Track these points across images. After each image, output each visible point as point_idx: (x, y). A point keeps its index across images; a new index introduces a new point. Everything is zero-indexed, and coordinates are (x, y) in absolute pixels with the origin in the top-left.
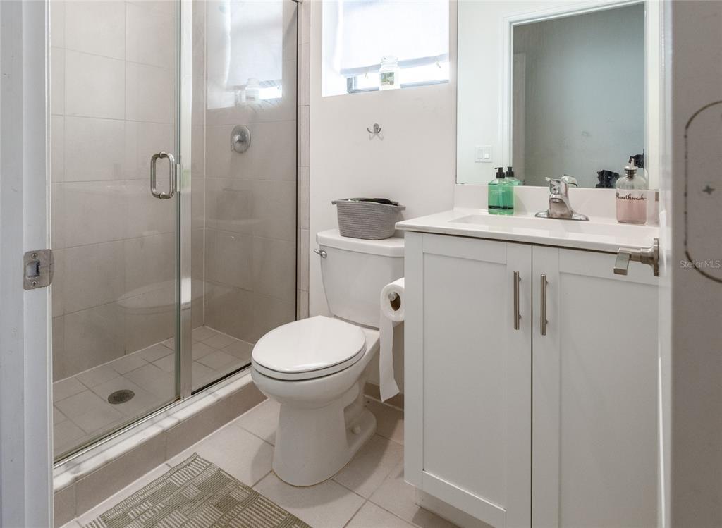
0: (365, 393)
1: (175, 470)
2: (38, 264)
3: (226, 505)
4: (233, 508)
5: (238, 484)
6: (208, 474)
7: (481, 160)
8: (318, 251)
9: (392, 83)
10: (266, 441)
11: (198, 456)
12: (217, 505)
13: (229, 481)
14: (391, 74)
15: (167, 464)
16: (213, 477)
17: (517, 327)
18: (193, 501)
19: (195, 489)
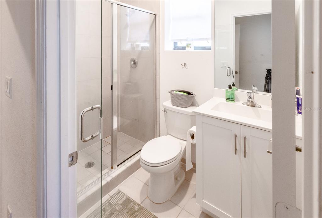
0: (181, 161)
1: (112, 197)
2: (73, 157)
3: (131, 212)
4: (134, 213)
5: (135, 203)
6: (124, 199)
7: (224, 67)
8: (164, 110)
9: (190, 47)
10: (145, 184)
11: (120, 191)
12: (128, 213)
13: (132, 202)
14: (190, 44)
15: (109, 195)
16: (126, 200)
17: (236, 154)
18: (119, 211)
19: (120, 206)
